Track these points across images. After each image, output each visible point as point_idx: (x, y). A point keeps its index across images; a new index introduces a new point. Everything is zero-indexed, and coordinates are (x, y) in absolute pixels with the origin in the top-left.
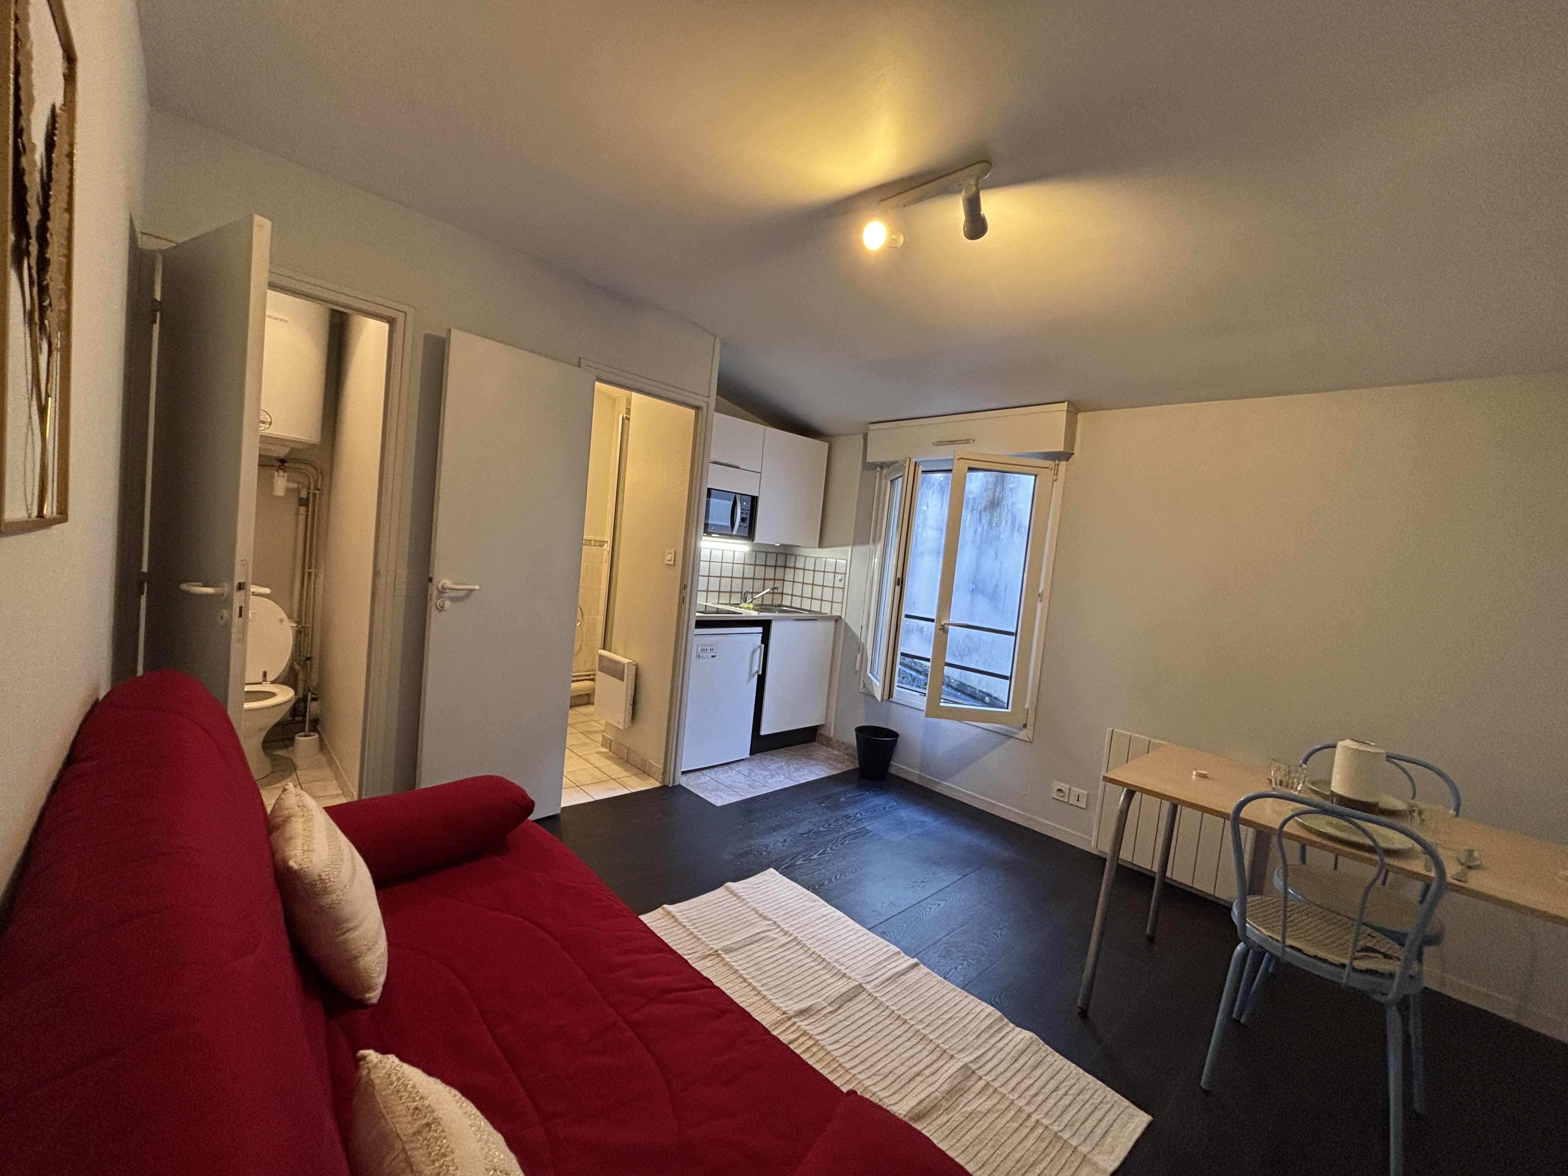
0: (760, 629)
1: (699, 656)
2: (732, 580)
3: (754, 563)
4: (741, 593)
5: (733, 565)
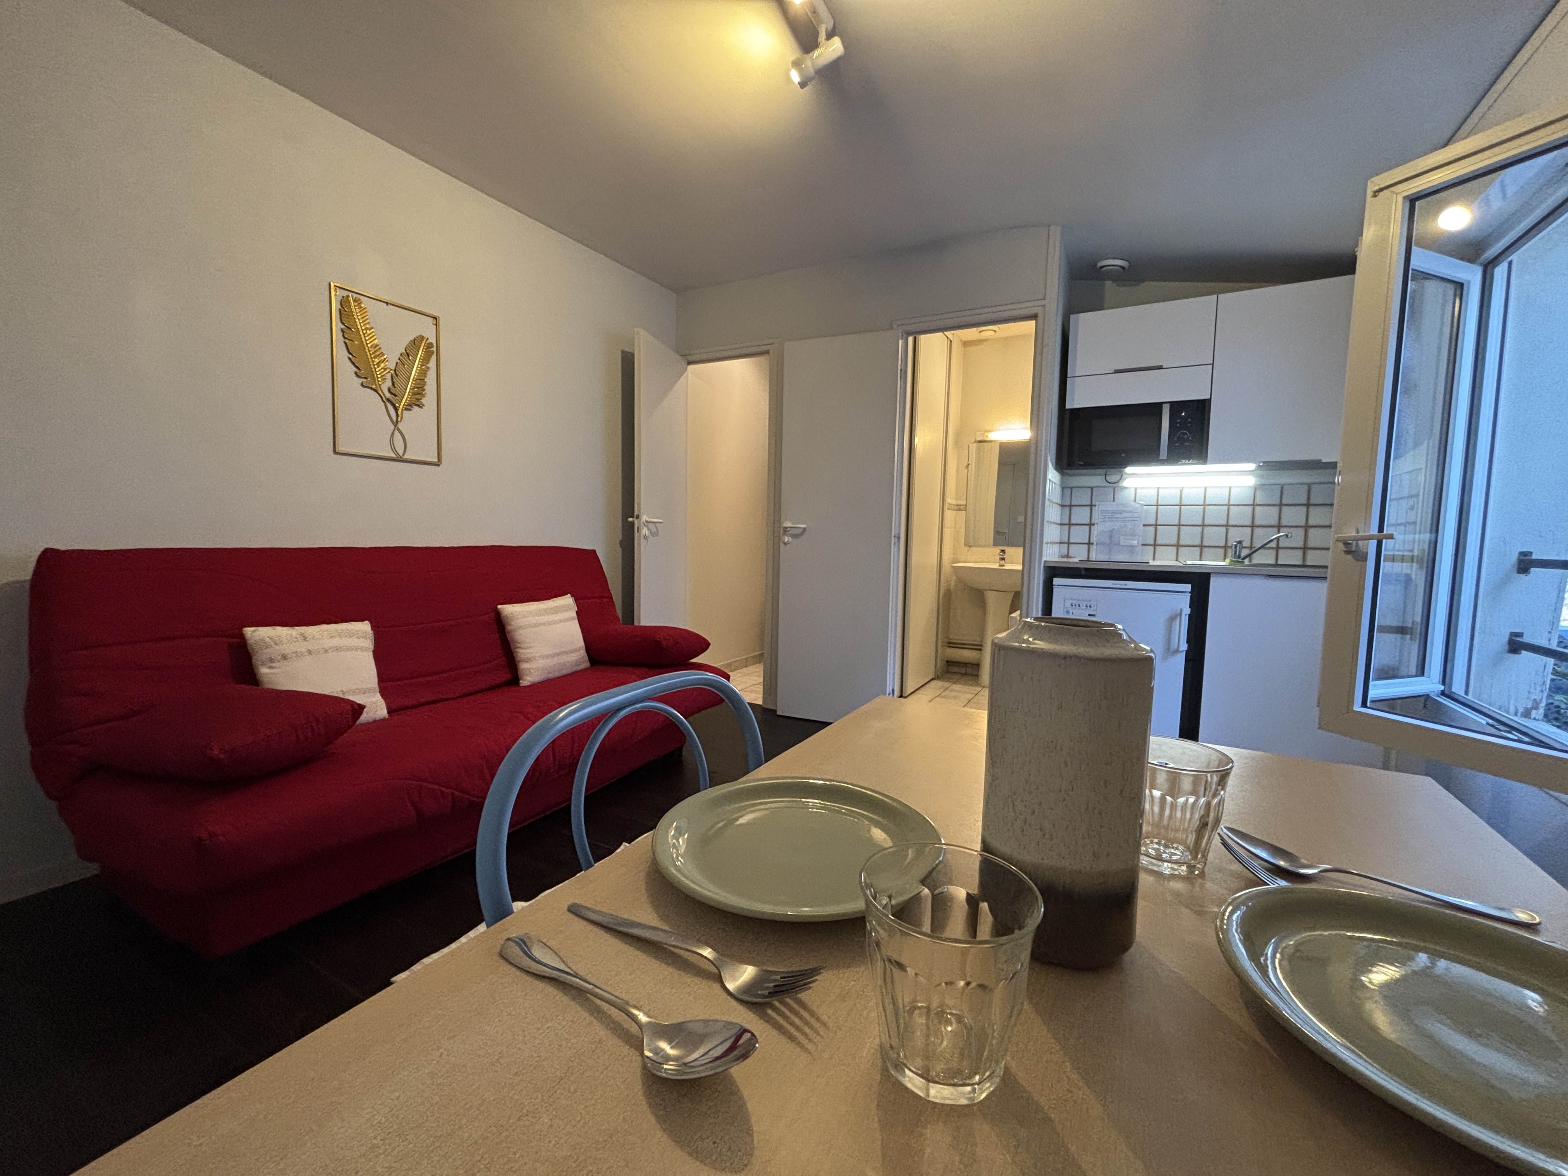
0: (1188, 587)
2: (1203, 530)
3: (1251, 503)
4: (1226, 547)
5: (1204, 509)
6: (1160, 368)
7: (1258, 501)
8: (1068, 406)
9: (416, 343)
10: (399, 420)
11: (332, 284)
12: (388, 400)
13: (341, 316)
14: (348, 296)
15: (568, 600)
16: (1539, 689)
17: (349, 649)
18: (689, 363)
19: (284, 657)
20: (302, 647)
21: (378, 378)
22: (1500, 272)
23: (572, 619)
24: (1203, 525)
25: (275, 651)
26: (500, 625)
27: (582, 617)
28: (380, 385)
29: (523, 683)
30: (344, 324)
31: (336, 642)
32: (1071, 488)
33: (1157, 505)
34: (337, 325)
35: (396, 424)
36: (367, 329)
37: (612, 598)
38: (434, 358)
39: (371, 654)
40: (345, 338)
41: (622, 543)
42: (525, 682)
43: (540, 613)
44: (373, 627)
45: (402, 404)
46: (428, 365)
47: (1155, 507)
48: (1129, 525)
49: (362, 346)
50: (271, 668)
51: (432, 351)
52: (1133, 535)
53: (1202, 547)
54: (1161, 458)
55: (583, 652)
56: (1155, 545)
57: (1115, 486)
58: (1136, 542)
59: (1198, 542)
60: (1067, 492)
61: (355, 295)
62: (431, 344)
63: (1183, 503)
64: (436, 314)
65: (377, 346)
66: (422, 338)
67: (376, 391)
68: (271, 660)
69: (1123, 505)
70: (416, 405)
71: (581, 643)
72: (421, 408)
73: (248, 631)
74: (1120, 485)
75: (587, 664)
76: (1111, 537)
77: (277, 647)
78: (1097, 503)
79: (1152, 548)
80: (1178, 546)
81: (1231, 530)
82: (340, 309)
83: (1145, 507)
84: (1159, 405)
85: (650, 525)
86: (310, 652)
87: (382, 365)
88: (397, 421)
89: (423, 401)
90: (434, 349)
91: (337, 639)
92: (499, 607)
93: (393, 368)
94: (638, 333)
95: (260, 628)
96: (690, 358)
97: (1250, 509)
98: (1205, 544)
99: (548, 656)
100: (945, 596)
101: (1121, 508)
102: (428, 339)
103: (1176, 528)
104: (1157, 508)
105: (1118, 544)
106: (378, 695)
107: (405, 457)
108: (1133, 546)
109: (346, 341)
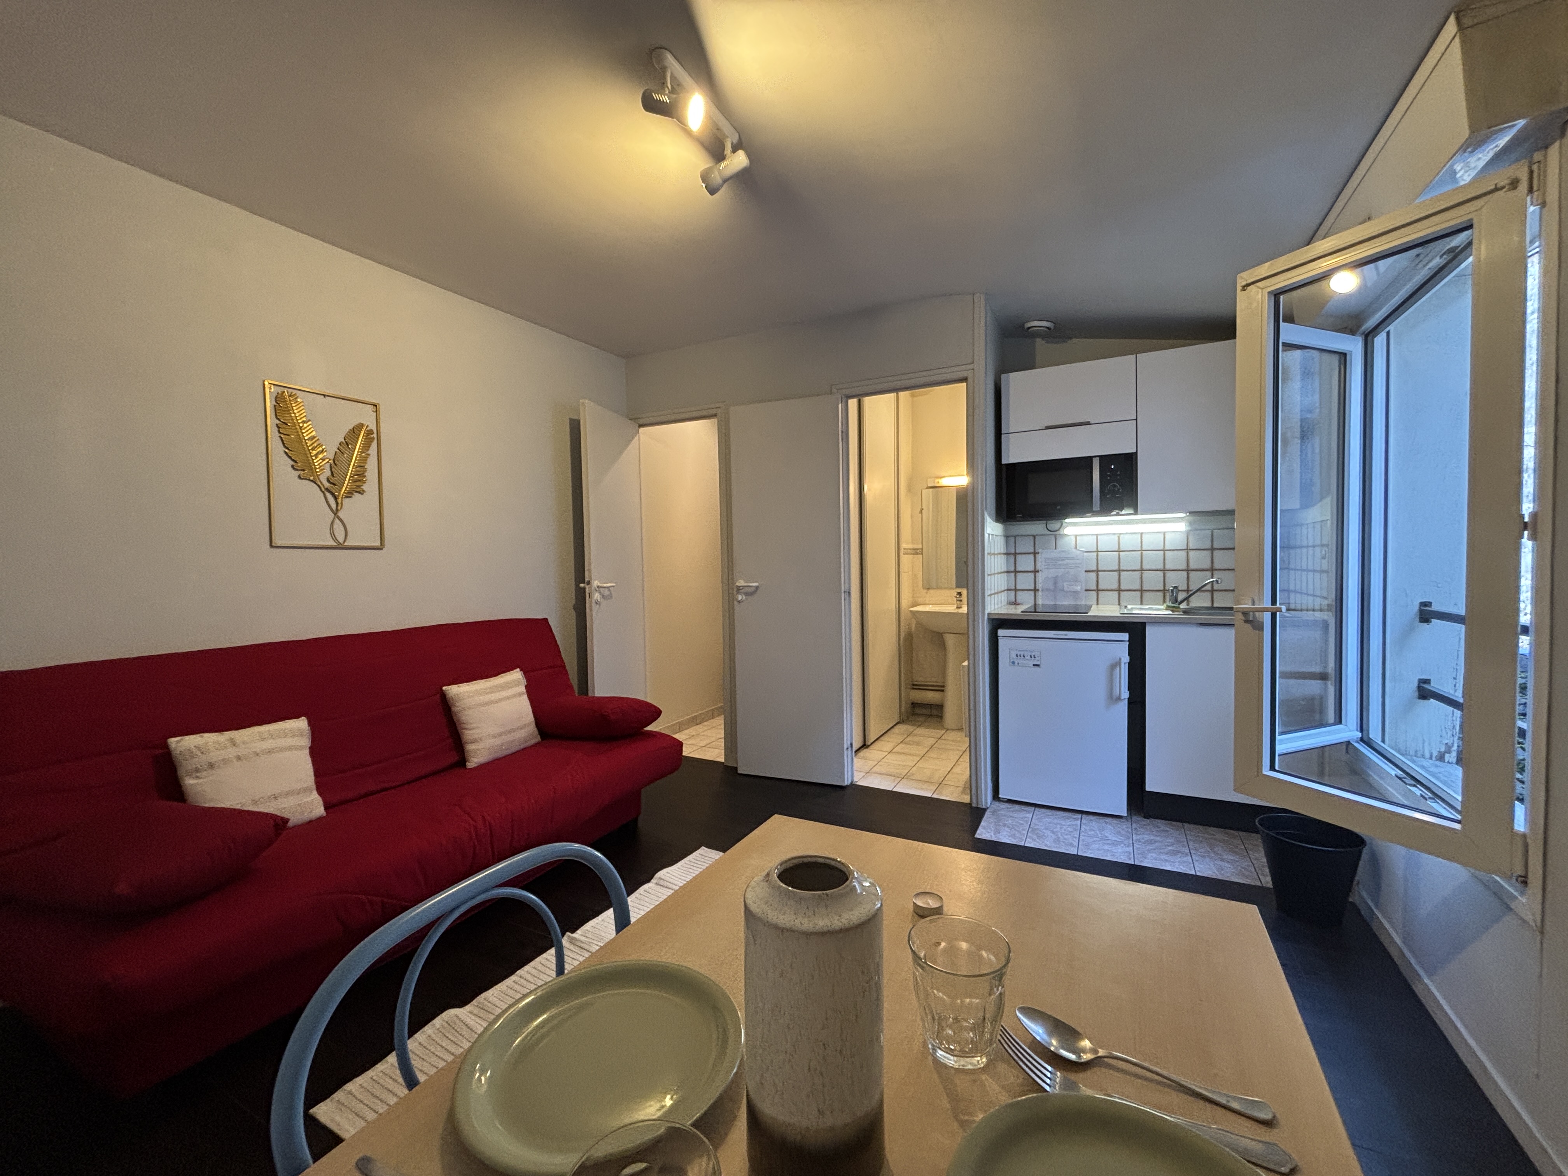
0: (1125, 636)
1: (1013, 663)
2: (1142, 573)
3: (1185, 547)
4: (1164, 591)
5: (1142, 554)
6: (1088, 423)
7: (1191, 546)
8: (1004, 462)
9: (355, 432)
10: (339, 508)
11: (266, 383)
12: (327, 489)
13: (276, 412)
14: (284, 392)
15: (516, 676)
16: (1450, 733)
17: (282, 750)
18: (641, 426)
19: (211, 766)
20: (232, 752)
21: (316, 469)
22: (1379, 341)
23: (520, 694)
24: (1142, 570)
25: (201, 760)
26: (446, 706)
27: (532, 691)
28: (318, 475)
29: (471, 765)
30: (279, 420)
31: (268, 744)
32: (1015, 537)
33: (1097, 551)
34: (271, 421)
35: (336, 513)
36: (304, 422)
37: (564, 667)
38: (375, 443)
39: (307, 751)
40: (279, 432)
41: (575, 608)
42: (473, 762)
43: (487, 692)
44: (310, 724)
45: (342, 493)
46: (369, 452)
47: (1095, 554)
48: (1072, 572)
49: (300, 439)
50: (197, 777)
51: (372, 437)
52: (1076, 580)
53: (1142, 591)
54: (1094, 509)
55: (532, 728)
56: (1098, 590)
57: (1055, 534)
58: (1079, 588)
59: (1138, 587)
60: (1012, 539)
61: (290, 391)
62: (371, 430)
63: (1122, 549)
64: (374, 401)
65: (313, 437)
66: (362, 425)
67: (315, 483)
68: (197, 770)
69: (1063, 551)
70: (357, 492)
71: (530, 718)
72: (362, 494)
73: (173, 741)
74: (1061, 532)
75: (539, 739)
76: (1055, 583)
77: (204, 757)
78: (1040, 551)
79: (1094, 593)
80: (1119, 590)
81: (1168, 574)
82: (275, 406)
83: (1085, 554)
84: (1089, 459)
85: (601, 589)
86: (239, 758)
87: (320, 456)
88: (337, 510)
89: (365, 487)
90: (375, 435)
91: (271, 741)
92: (444, 688)
93: (332, 457)
94: (583, 403)
95: (187, 738)
96: (641, 422)
97: (1184, 553)
98: (1144, 588)
99: (494, 737)
100: (906, 639)
101: (1063, 555)
102: (367, 426)
103: (1116, 573)
104: (1097, 555)
105: (1063, 590)
106: (315, 793)
107: (346, 544)
108: (1076, 592)
109: (282, 436)
